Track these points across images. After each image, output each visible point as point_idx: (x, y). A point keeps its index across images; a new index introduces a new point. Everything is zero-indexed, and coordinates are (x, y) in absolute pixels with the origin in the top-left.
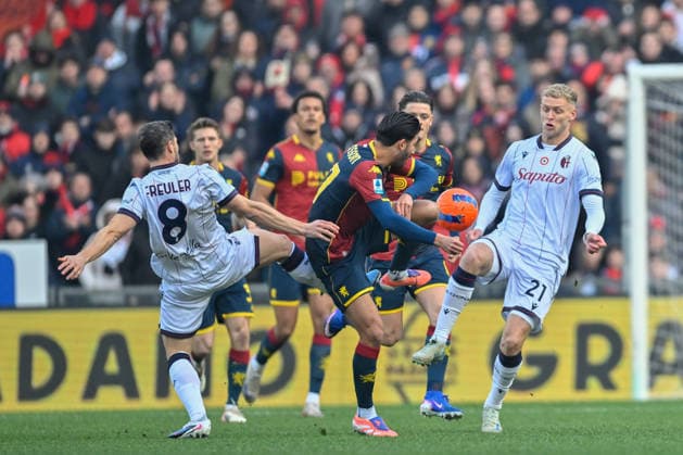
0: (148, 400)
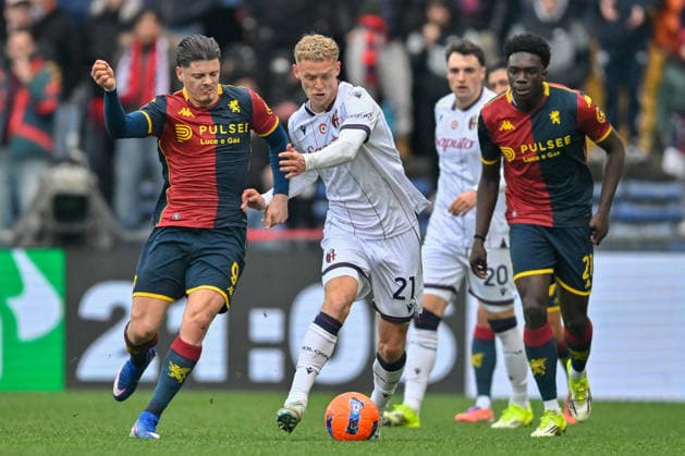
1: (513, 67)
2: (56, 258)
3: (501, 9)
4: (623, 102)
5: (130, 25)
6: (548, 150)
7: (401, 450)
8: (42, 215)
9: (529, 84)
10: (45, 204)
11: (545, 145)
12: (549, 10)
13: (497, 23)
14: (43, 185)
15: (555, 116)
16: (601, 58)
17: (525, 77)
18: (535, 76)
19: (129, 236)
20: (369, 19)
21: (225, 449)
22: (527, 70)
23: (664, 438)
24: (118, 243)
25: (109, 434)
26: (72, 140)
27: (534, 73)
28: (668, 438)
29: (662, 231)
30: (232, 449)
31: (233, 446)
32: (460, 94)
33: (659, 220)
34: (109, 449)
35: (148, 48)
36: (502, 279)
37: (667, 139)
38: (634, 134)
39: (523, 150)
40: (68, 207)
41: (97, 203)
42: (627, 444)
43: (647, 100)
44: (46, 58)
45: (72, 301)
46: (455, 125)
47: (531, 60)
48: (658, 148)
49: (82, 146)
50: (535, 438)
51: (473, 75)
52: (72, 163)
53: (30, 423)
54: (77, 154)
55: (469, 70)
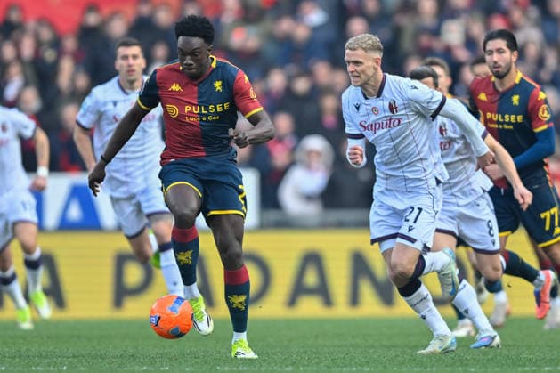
0: (341, 309)
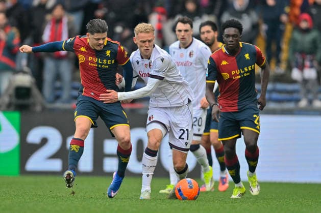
1: (226, 35)
2: (16, 116)
3: (219, 5)
4: (274, 47)
5: (51, 11)
6: (245, 72)
7: (171, 203)
8: (10, 96)
9: (234, 42)
10: (12, 91)
11: (243, 70)
12: (240, 5)
13: (217, 11)
14: (10, 83)
15: (247, 56)
16: (264, 27)
17: (233, 39)
18: (237, 39)
19: (49, 106)
20: (159, 9)
21: (92, 203)
22: (233, 36)
23: (291, 199)
24: (44, 109)
25: (39, 195)
26: (24, 62)
27: (236, 37)
28: (293, 199)
29: (291, 106)
30: (95, 202)
31: (96, 201)
32: (182, 42)
33: (289, 101)
34: (40, 202)
35: (58, 21)
36: (200, 124)
37: (293, 64)
38: (278, 62)
39: (233, 74)
40: (22, 93)
41: (35, 91)
42: (275, 201)
43: (285, 46)
44: (13, 26)
45: (23, 135)
46: (182, 55)
47: (235, 31)
48: (290, 68)
49: (28, 65)
50: (233, 199)
51: (188, 33)
52: (24, 73)
53: (4, 190)
54: (26, 69)
55: (186, 31)
